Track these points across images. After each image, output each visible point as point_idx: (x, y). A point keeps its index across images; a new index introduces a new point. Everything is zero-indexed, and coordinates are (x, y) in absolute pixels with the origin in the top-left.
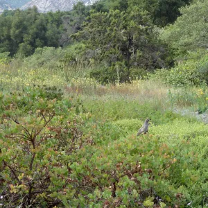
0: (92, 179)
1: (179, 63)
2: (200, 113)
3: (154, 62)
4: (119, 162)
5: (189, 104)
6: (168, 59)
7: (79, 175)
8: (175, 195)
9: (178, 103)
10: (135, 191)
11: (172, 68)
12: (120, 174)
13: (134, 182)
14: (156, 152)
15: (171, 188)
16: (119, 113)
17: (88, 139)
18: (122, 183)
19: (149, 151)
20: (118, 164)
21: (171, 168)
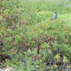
0: (26, 44)
4: (41, 35)
7: (19, 42)
10: (50, 50)
12: (42, 41)
13: (49, 45)
14: (61, 29)
15: (70, 49)
16: (40, 8)
17: (24, 22)
18: (43, 46)
19: (58, 29)
20: (40, 36)
21: (69, 38)
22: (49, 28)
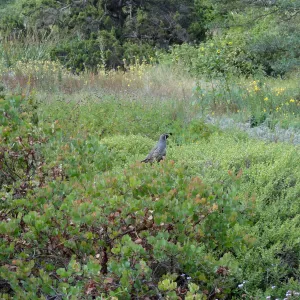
0: (63, 241)
1: (215, 34)
2: (253, 125)
3: (169, 33)
4: (113, 211)
5: (234, 108)
6: (195, 25)
7: (40, 234)
8: (216, 270)
9: (214, 108)
10: (142, 263)
11: (202, 44)
12: (116, 233)
13: (140, 247)
14: (181, 193)
15: (208, 258)
16: (106, 125)
17: (56, 170)
18: (118, 250)
19: (168, 191)
20: (112, 215)
21: (207, 222)
22: (140, 188)
